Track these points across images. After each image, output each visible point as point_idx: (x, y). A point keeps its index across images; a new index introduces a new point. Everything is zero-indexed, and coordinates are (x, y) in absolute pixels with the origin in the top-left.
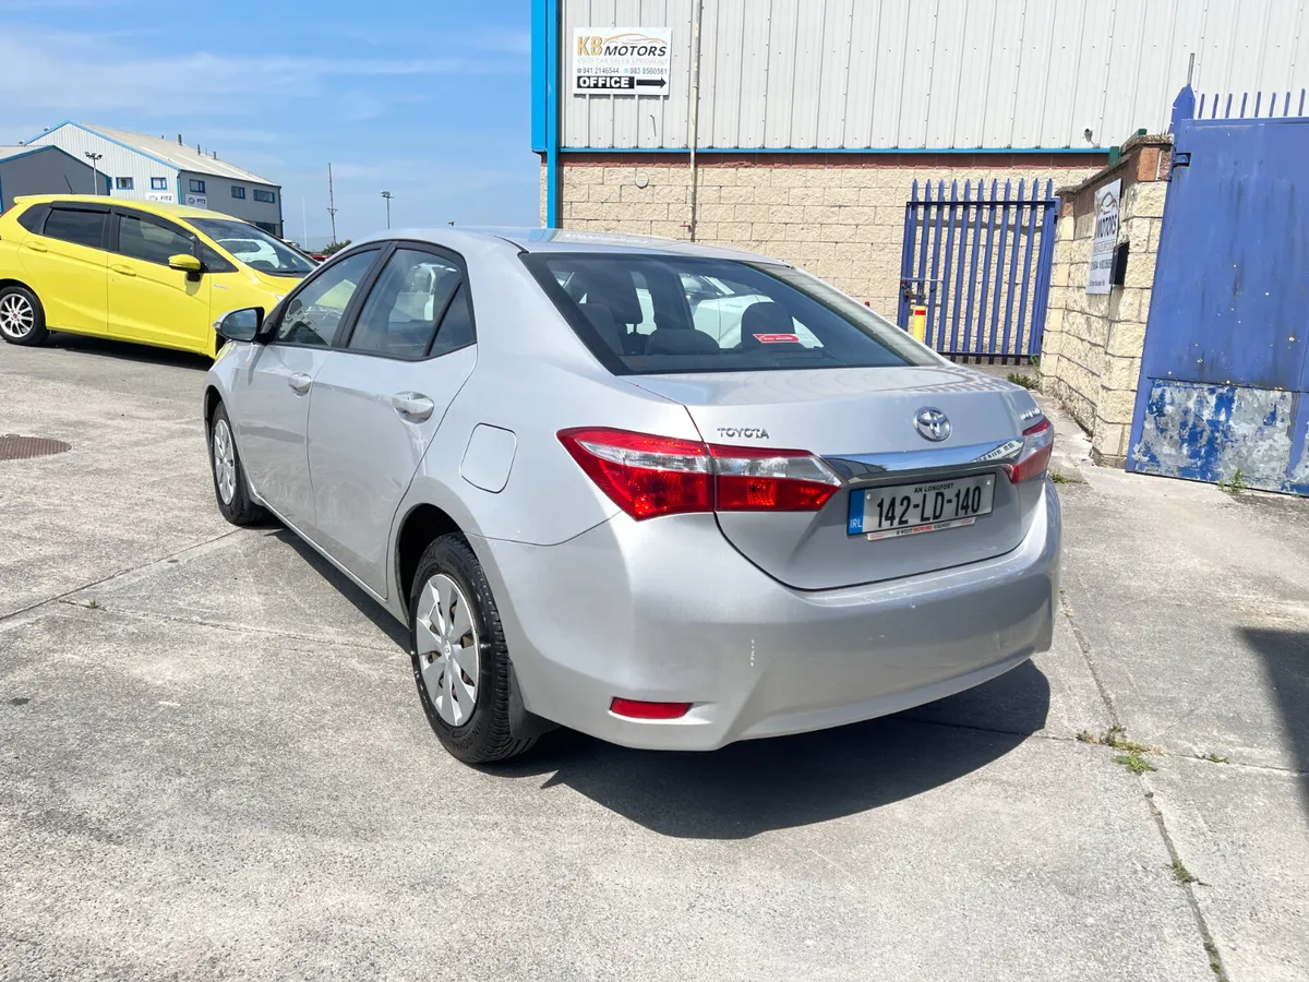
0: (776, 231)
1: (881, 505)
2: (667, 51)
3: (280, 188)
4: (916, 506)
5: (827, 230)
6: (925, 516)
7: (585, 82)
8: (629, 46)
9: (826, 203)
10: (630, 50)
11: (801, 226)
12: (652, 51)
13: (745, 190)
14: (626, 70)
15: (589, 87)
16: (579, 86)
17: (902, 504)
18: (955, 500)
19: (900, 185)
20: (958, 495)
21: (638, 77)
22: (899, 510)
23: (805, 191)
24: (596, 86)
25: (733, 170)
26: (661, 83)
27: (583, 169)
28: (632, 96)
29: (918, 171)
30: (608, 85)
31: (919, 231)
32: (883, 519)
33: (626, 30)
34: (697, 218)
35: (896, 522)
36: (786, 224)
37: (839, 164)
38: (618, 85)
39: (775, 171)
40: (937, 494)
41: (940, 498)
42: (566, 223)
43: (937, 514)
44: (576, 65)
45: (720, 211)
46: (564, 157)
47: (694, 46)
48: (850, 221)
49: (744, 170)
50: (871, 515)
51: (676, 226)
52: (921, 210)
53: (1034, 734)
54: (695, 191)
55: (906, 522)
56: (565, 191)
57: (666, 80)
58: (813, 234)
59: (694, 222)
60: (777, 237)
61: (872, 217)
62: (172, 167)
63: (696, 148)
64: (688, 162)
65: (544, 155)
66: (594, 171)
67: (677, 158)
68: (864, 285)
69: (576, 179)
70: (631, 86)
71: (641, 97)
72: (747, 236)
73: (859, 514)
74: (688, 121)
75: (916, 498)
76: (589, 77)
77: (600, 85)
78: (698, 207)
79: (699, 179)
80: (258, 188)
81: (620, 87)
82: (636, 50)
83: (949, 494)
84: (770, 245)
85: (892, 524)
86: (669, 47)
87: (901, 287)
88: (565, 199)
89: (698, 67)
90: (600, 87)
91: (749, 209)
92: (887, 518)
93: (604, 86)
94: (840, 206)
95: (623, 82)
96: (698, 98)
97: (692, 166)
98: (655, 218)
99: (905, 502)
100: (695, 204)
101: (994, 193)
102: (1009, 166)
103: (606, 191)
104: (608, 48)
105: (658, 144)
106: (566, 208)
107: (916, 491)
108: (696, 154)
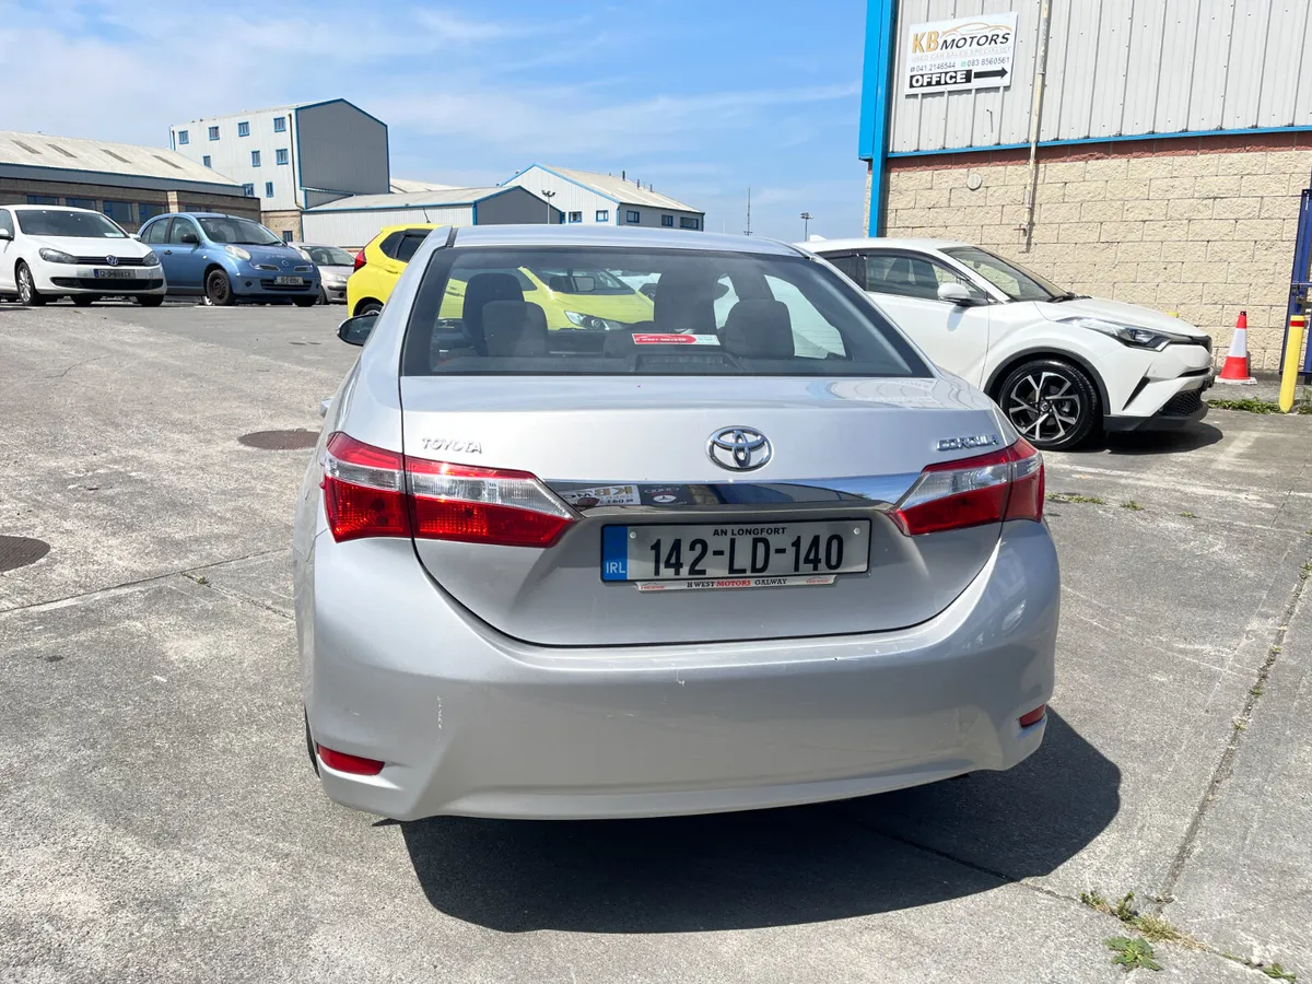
0: (1130, 231)
1: (656, 547)
2: (1012, 38)
3: (703, 214)
4: (718, 553)
5: (1196, 227)
6: (736, 567)
7: (917, 81)
8: (967, 37)
9: (1196, 195)
10: (969, 41)
11: (1163, 223)
12: (994, 40)
13: (1094, 185)
14: (963, 64)
15: (922, 86)
16: (912, 86)
17: (692, 548)
18: (791, 551)
19: (1297, 170)
20: (797, 544)
21: (975, 70)
22: (688, 557)
23: (1171, 182)
24: (929, 84)
25: (1082, 163)
26: (1002, 73)
27: (910, 174)
28: (969, 91)
30: (943, 82)
32: (662, 566)
33: (965, 21)
34: (1035, 219)
35: (684, 571)
36: (1144, 221)
37: (1216, 149)
38: (954, 80)
39: (1133, 161)
40: (756, 541)
41: (761, 547)
42: (889, 232)
43: (760, 564)
44: (909, 65)
45: (1063, 211)
46: (891, 162)
47: (1043, 27)
48: (1227, 215)
49: (1095, 162)
50: (642, 558)
51: (1010, 230)
53: (1024, 881)
54: (1035, 189)
55: (703, 572)
56: (890, 198)
57: (1008, 69)
58: (1179, 233)
59: (1031, 224)
60: (1131, 237)
61: (1257, 210)
62: (615, 201)
63: (1037, 142)
64: (1028, 158)
65: (870, 161)
66: (922, 176)
67: (1016, 154)
68: (1244, 291)
69: (903, 185)
70: (968, 79)
71: (978, 90)
72: (1094, 237)
73: (621, 555)
74: (1030, 113)
75: (715, 543)
76: (922, 76)
77: (934, 83)
78: (1037, 206)
79: (1041, 176)
80: (685, 215)
81: (955, 83)
82: (975, 40)
83: (775, 541)
84: (1123, 246)
85: (677, 573)
86: (1013, 34)
87: (1292, 294)
88: (891, 206)
89: (1046, 51)
90: (935, 86)
91: (1099, 205)
92: (668, 565)
93: (938, 83)
94: (1215, 198)
95: (959, 76)
96: (1044, 85)
97: (1032, 161)
98: (988, 222)
99: (699, 547)
100: (1033, 204)
103: (933, 196)
104: (945, 41)
105: (996, 141)
106: (891, 216)
107: (716, 533)
108: (1037, 148)
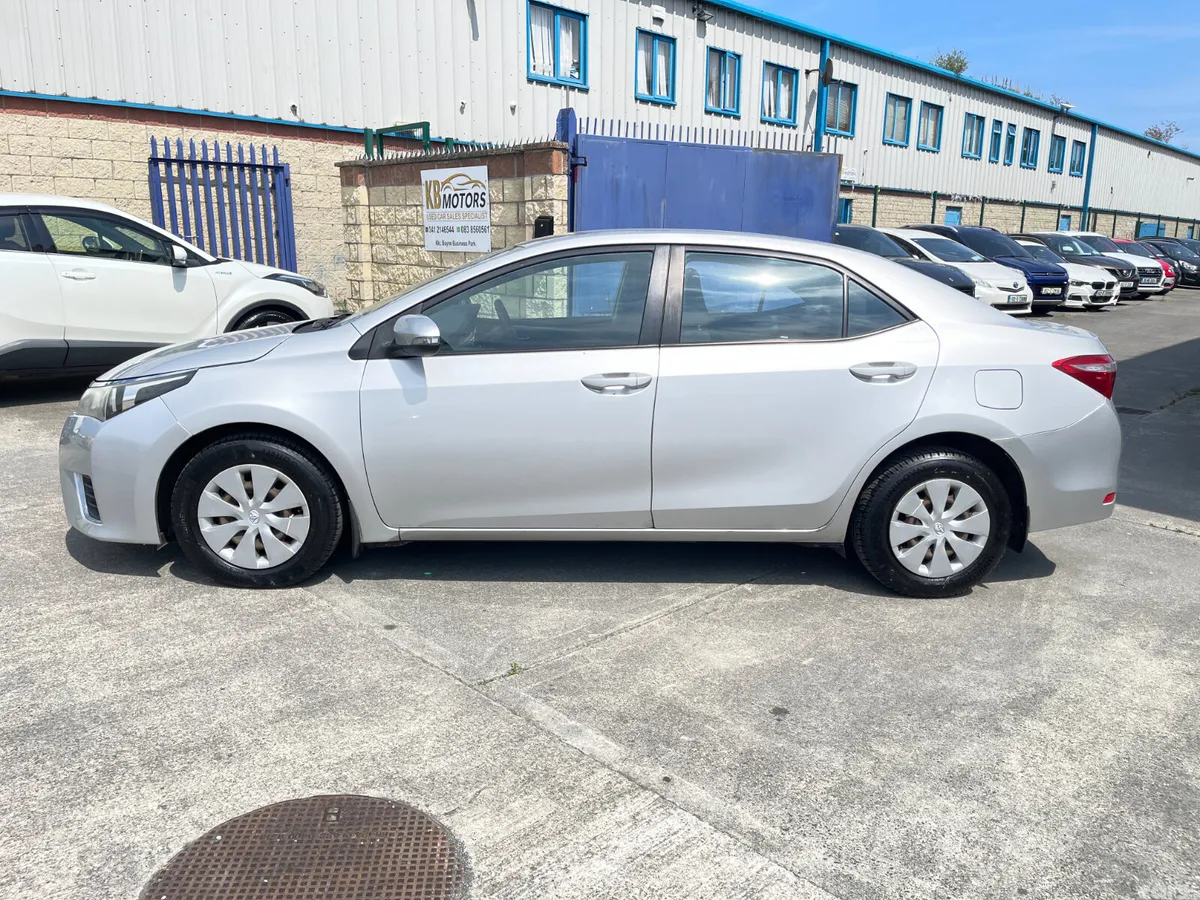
5: (60, 184)
9: (55, 154)
11: (30, 178)
23: (29, 140)
29: (149, 126)
31: (164, 187)
36: (11, 175)
48: (86, 174)
52: (162, 166)
61: (110, 171)
94: (72, 158)
101: (229, 155)
102: (234, 130)
